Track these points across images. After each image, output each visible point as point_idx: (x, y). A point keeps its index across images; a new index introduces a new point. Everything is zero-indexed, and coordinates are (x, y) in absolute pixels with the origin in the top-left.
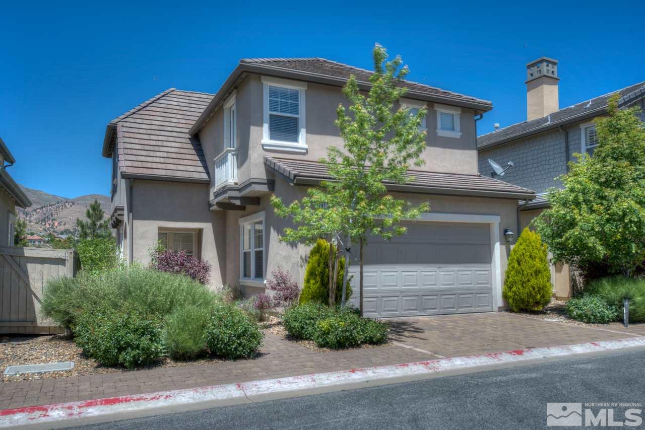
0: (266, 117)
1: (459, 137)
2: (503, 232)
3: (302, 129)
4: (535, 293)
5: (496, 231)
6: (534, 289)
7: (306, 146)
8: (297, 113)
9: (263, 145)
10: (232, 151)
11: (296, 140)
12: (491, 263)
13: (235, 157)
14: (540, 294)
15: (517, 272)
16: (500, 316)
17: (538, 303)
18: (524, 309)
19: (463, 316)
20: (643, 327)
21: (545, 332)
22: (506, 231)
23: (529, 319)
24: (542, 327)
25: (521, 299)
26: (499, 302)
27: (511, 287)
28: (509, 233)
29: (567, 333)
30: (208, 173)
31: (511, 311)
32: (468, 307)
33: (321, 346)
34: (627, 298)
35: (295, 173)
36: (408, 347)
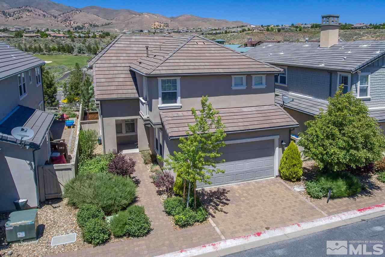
0: (160, 94)
1: (265, 88)
2: (280, 142)
3: (179, 97)
4: (293, 174)
5: (277, 142)
6: (292, 172)
7: (181, 105)
8: (176, 90)
9: (159, 108)
10: (146, 103)
11: (176, 102)
12: (274, 155)
13: (147, 106)
14: (295, 174)
15: (285, 163)
16: (274, 183)
17: (294, 178)
18: (288, 179)
19: (256, 182)
20: (336, 203)
21: (284, 208)
22: (282, 142)
23: (287, 188)
24: (287, 200)
25: (286, 175)
26: (277, 173)
27: (282, 169)
28: (284, 143)
29: (293, 210)
30: (138, 93)
31: (282, 178)
32: (261, 176)
33: (176, 224)
34: (331, 189)
35: (170, 135)
36: (214, 225)
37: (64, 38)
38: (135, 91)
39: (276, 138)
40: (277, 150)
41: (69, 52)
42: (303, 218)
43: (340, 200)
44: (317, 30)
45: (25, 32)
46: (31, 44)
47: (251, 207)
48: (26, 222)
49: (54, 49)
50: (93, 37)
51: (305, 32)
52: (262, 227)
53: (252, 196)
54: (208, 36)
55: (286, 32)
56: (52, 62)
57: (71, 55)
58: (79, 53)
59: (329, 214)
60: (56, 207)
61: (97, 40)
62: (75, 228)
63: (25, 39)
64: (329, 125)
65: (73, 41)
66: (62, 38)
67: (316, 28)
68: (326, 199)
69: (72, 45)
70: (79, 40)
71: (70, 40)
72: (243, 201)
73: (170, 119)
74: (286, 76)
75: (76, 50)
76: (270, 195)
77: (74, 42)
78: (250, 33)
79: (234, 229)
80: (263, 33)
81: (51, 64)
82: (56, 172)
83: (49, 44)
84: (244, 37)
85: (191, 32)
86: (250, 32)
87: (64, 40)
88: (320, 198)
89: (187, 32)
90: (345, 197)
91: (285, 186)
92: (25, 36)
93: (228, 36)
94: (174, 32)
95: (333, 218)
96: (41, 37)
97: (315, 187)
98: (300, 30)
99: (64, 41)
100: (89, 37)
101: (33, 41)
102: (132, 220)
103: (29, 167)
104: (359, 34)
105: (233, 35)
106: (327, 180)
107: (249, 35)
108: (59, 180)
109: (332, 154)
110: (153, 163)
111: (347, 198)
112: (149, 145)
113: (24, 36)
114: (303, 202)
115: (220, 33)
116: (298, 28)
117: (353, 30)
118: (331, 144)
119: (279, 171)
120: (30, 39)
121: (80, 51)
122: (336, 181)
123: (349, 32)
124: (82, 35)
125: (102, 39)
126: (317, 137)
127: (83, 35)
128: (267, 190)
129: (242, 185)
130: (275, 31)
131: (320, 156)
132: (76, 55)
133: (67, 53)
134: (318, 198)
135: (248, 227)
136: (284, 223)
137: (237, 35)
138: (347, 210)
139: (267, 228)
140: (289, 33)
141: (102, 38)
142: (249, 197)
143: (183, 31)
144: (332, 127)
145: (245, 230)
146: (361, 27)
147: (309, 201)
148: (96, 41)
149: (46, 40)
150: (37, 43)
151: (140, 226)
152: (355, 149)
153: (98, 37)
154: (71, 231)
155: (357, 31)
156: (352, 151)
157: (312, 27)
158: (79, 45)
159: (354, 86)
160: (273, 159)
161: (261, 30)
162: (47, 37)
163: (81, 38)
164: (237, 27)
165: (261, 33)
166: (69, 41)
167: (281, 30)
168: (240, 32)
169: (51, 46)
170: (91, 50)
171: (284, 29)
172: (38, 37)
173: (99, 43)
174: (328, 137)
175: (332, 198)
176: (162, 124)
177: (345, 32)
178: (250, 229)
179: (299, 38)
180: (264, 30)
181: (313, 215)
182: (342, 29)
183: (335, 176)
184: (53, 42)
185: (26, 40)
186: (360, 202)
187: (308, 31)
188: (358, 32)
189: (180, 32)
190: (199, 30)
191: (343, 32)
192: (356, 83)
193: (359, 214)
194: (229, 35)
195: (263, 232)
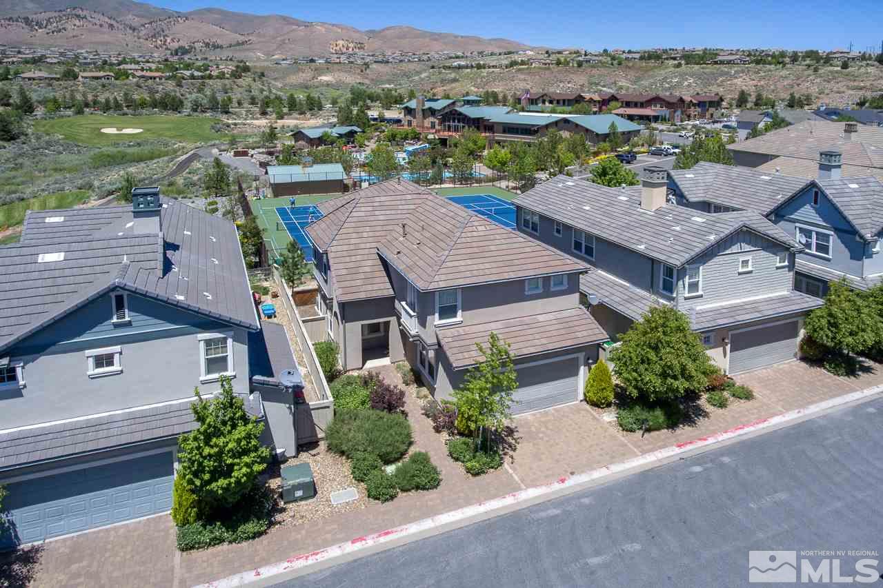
1: (566, 288)
2: (586, 360)
3: (459, 311)
4: (602, 399)
5: (582, 360)
6: (601, 397)
7: (462, 319)
8: (457, 302)
9: (435, 325)
10: (415, 316)
11: (456, 316)
12: (578, 375)
14: (604, 399)
15: (592, 386)
16: (578, 410)
17: (603, 404)
18: (595, 404)
19: (556, 410)
20: (651, 437)
21: (591, 446)
22: (588, 359)
23: (594, 418)
24: (594, 435)
25: (593, 401)
26: (581, 397)
27: (588, 393)
28: (591, 361)
29: (602, 449)
30: (394, 289)
31: (588, 403)
32: (562, 402)
33: (467, 472)
34: (646, 420)
35: (454, 365)
36: (511, 471)
37: (160, 79)
38: (389, 286)
39: (581, 356)
40: (583, 369)
41: (174, 110)
42: (613, 458)
43: (657, 433)
44: (651, 64)
45: (77, 64)
46: (95, 92)
47: (551, 446)
48: (304, 479)
49: (143, 104)
50: (218, 77)
51: (627, 67)
52: (566, 471)
53: (551, 430)
54: (444, 71)
55: (593, 67)
56: (141, 130)
57: (179, 115)
58: (195, 110)
59: (644, 452)
60: (314, 455)
61: (227, 82)
62: (351, 482)
63: (84, 83)
64: (645, 347)
65: (179, 85)
66: (158, 79)
67: (649, 60)
68: (641, 432)
69: (178, 94)
70: (192, 83)
71: (174, 84)
72: (542, 439)
73: (450, 340)
74: (594, 247)
75: (188, 105)
76: (574, 429)
77: (182, 87)
78: (524, 69)
79: (535, 476)
80: (549, 69)
81: (143, 136)
82: (312, 412)
83: (132, 93)
84: (514, 76)
85: (409, 61)
86: (524, 67)
87: (161, 84)
88: (634, 431)
89: (401, 61)
90: (663, 428)
91: (592, 415)
92: (82, 77)
93: (482, 74)
94: (375, 62)
95: (648, 457)
96: (116, 79)
97: (629, 416)
98: (620, 64)
99: (162, 87)
100: (210, 77)
101: (100, 87)
102: (420, 471)
103: (288, 411)
104: (727, 73)
105: (493, 71)
106: (643, 409)
107: (522, 73)
108: (316, 421)
109: (647, 382)
110: (417, 383)
111: (666, 430)
112: (406, 355)
113: (80, 77)
114: (613, 437)
115: (467, 67)
116: (614, 60)
117: (717, 66)
118: (646, 370)
119: (585, 394)
120: (94, 83)
121: (196, 107)
122: (654, 411)
123: (710, 69)
124: (196, 74)
125: (236, 80)
126: (631, 359)
127: (200, 74)
128: (570, 422)
129: (538, 416)
130: (573, 66)
131: (634, 382)
132: (188, 116)
133: (170, 112)
134: (632, 431)
135: (550, 472)
136: (590, 466)
137: (501, 73)
138: (664, 446)
139: (572, 473)
140: (600, 69)
141: (236, 78)
142: (549, 432)
143: (393, 58)
144: (648, 350)
145: (546, 477)
146: (731, 61)
147: (621, 436)
148: (225, 85)
149: (126, 85)
150: (107, 90)
151: (430, 478)
152: (672, 378)
153: (228, 76)
154: (348, 486)
155: (724, 68)
156: (670, 380)
157: (642, 58)
158: (194, 96)
159: (680, 283)
160: (577, 380)
161: (546, 64)
162: (128, 77)
163: (194, 79)
164: (500, 54)
165: (546, 69)
166: (170, 86)
167: (584, 63)
168: (506, 68)
169: (136, 97)
170: (218, 104)
171: (589, 61)
172: (108, 79)
173: (232, 89)
174: (643, 362)
175: (648, 430)
176: (439, 344)
177: (701, 70)
178: (553, 475)
179: (617, 79)
180: (552, 64)
181: (624, 455)
182: (697, 64)
183: (651, 406)
184: (141, 87)
185: (86, 85)
186: (681, 434)
187: (633, 66)
188: (726, 70)
189: (387, 62)
190: (425, 57)
191: (698, 70)
192: (683, 278)
193: (677, 450)
194: (485, 72)
195: (567, 478)
